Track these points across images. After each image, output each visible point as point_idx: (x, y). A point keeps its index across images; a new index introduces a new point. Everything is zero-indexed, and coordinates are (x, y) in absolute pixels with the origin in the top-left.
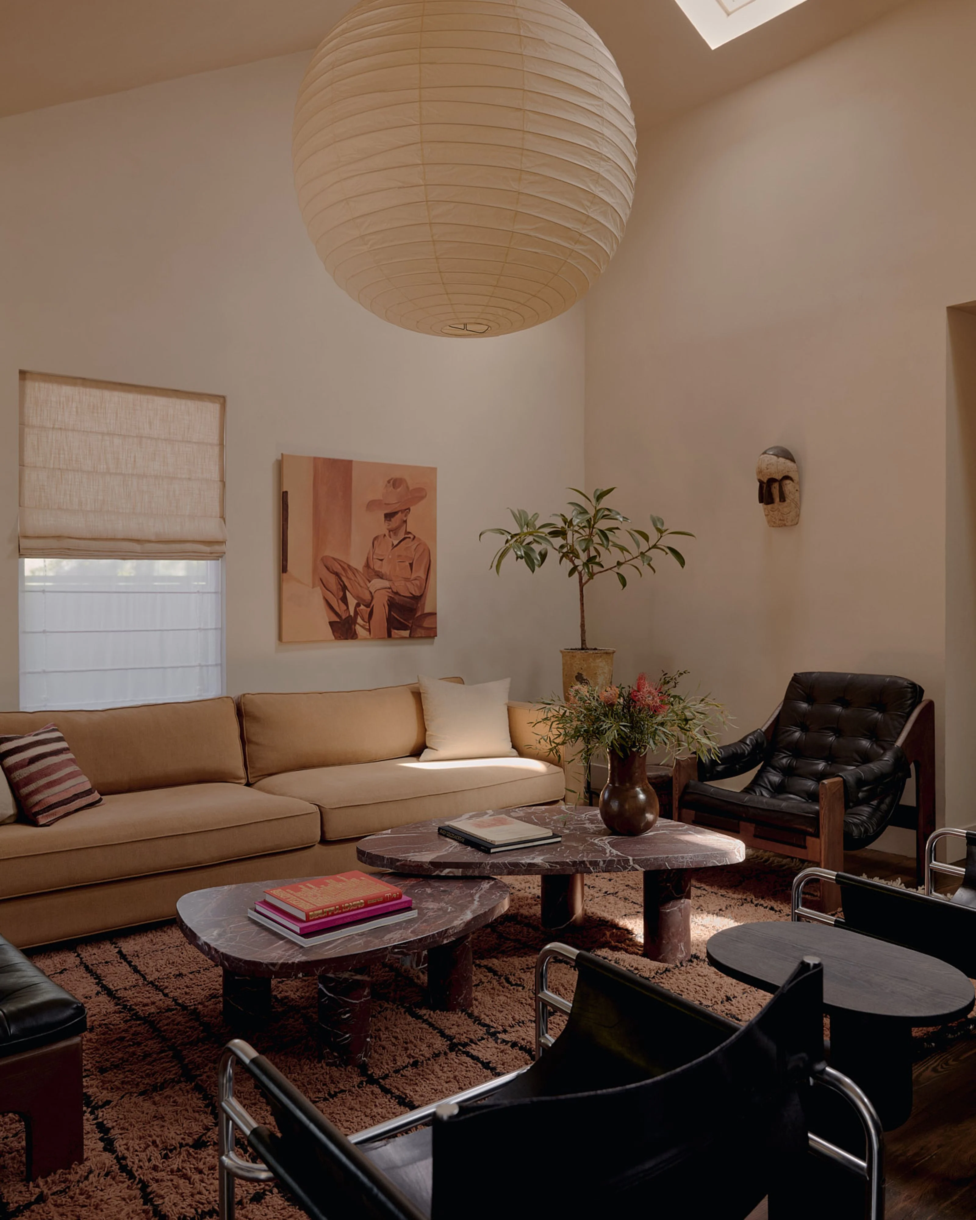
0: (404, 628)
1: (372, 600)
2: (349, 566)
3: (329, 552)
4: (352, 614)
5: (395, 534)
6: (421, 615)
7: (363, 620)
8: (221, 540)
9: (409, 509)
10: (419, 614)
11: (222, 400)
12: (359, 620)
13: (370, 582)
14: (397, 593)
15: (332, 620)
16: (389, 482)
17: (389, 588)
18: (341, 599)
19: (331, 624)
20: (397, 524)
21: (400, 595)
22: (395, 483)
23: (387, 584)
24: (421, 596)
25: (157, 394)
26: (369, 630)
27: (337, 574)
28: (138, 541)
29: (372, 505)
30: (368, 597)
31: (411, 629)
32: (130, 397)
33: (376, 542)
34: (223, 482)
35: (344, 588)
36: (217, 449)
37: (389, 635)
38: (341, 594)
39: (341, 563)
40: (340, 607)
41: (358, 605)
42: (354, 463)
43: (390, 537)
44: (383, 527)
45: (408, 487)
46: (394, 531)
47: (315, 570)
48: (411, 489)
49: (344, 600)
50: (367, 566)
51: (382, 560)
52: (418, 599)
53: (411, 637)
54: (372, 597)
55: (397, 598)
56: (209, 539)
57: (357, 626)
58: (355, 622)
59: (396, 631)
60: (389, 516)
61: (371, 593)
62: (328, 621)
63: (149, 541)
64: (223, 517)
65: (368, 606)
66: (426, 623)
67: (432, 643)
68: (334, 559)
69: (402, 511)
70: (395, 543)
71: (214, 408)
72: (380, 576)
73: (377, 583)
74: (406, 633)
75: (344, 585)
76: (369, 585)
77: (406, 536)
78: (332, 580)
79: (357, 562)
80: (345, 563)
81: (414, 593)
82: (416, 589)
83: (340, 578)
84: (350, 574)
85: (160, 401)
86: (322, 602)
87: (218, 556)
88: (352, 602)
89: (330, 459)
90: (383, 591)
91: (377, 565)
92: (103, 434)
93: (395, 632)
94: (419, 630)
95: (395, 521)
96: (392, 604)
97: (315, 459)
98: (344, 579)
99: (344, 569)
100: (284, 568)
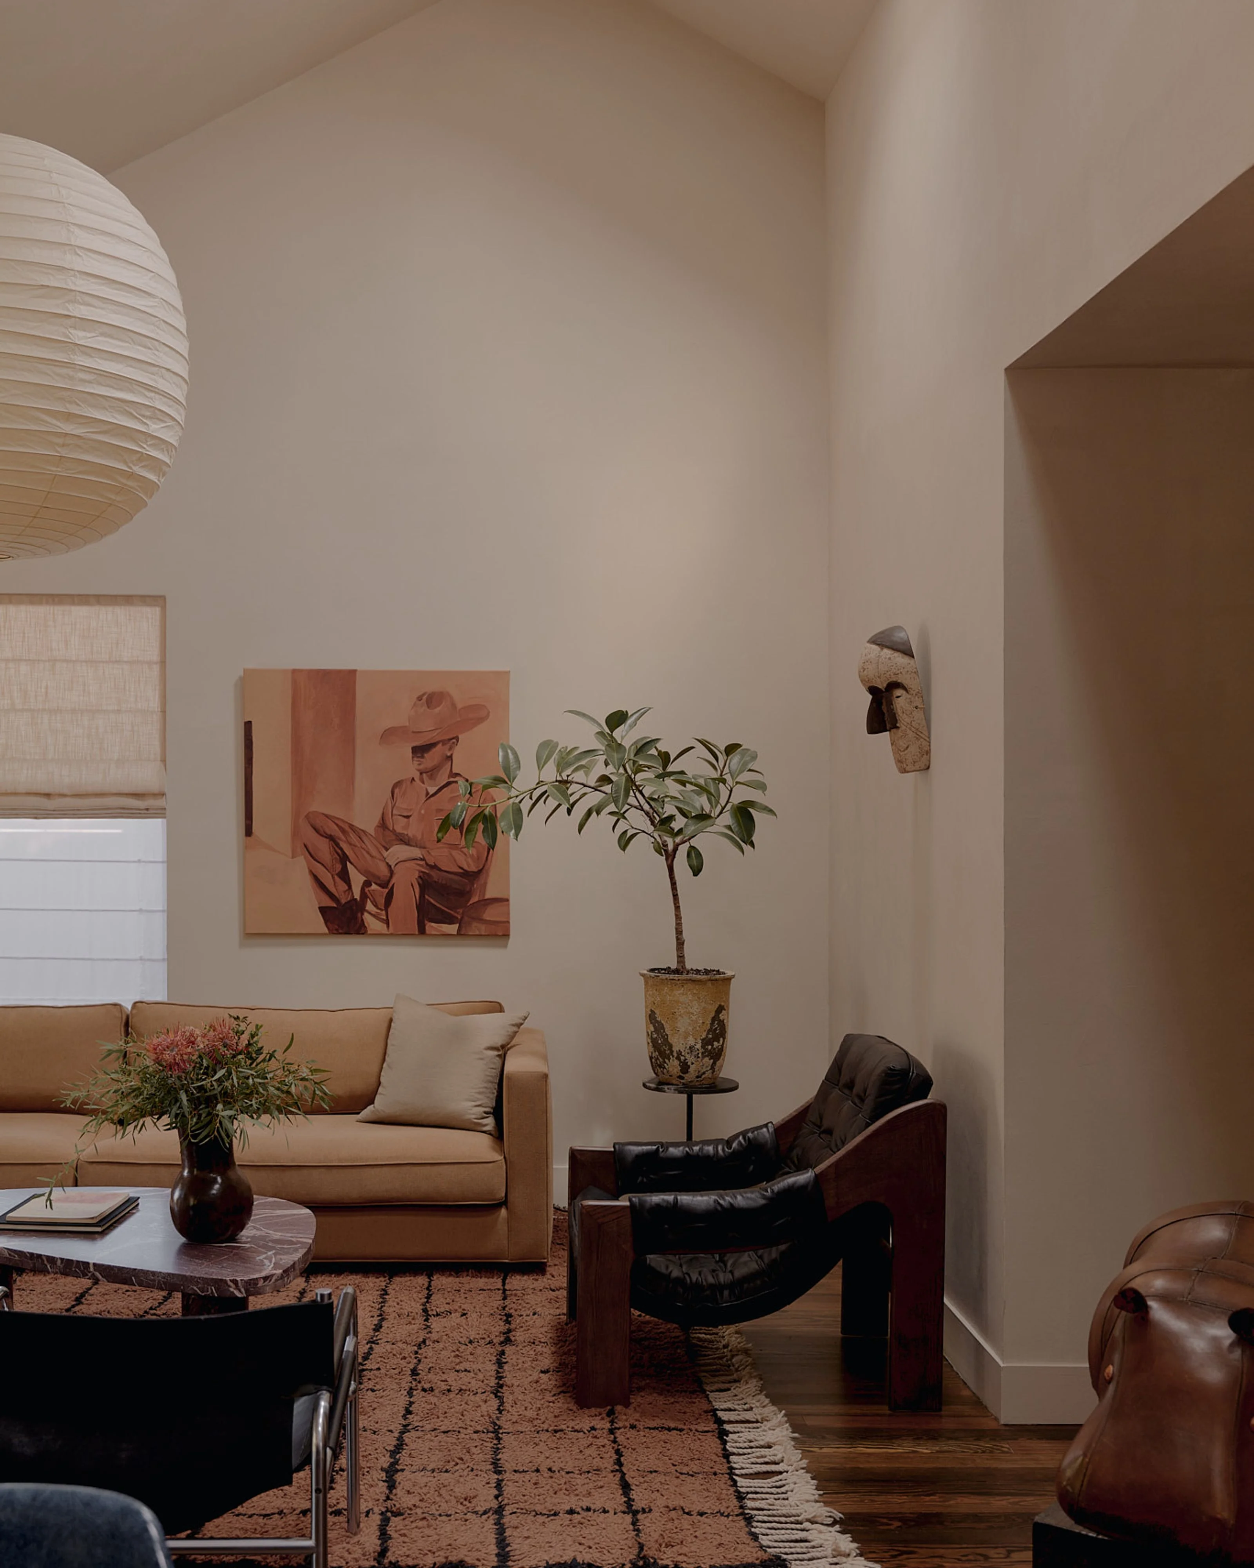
0: (449, 920)
1: (391, 877)
2: (351, 826)
3: (318, 806)
4: (357, 896)
5: (432, 777)
6: (479, 901)
7: (376, 906)
8: (156, 790)
9: (457, 738)
10: (475, 899)
11: (157, 600)
12: (369, 906)
13: (387, 850)
14: (434, 867)
15: (323, 905)
16: (420, 698)
17: (421, 860)
18: (338, 875)
19: (323, 910)
20: (436, 762)
21: (440, 870)
22: (431, 700)
23: (417, 852)
24: (480, 871)
25: (73, 603)
26: (387, 922)
27: (331, 838)
28: (48, 795)
29: (389, 735)
30: (384, 871)
31: (460, 922)
32: (41, 610)
33: (397, 791)
34: (164, 712)
35: (344, 859)
36: (156, 669)
37: (422, 931)
38: (339, 867)
39: (336, 821)
40: (338, 887)
41: (367, 884)
42: (358, 674)
43: (423, 783)
44: (410, 768)
45: (454, 705)
46: (431, 773)
47: (296, 833)
48: (459, 706)
49: (344, 876)
50: (383, 825)
51: (408, 817)
52: (474, 876)
53: (459, 934)
54: (392, 873)
55: (434, 874)
56: (139, 790)
57: (366, 914)
58: (363, 909)
59: (433, 924)
60: (419, 751)
61: (390, 866)
62: (317, 907)
63: (64, 796)
64: (164, 761)
65: (383, 885)
66: (490, 914)
67: (505, 946)
68: (327, 816)
69: (444, 742)
70: (431, 791)
71: (152, 613)
72: (404, 840)
73: (399, 852)
74: (453, 929)
75: (344, 853)
76: (385, 854)
77: (452, 779)
78: (323, 848)
79: (367, 820)
80: (343, 821)
81: (466, 867)
82: (470, 860)
83: (338, 845)
84: (353, 838)
85: (80, 612)
86: (309, 881)
87: (159, 813)
88: (357, 879)
89: (318, 672)
90: (412, 864)
91: (399, 826)
92: (7, 661)
93: (431, 927)
94: (475, 924)
95: (431, 759)
96: (426, 884)
97: (294, 671)
98: (343, 845)
99: (343, 831)
100: (249, 832)
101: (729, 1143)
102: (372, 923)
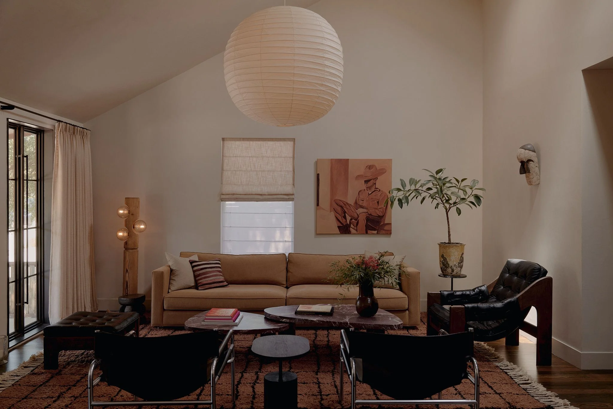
0: (375, 230)
1: (358, 218)
2: (347, 203)
3: (338, 197)
4: (348, 223)
5: (370, 189)
6: (383, 224)
7: (354, 226)
8: (292, 193)
9: (377, 178)
10: (382, 224)
11: (293, 140)
12: (352, 226)
13: (357, 210)
14: (370, 215)
15: (339, 225)
16: (367, 167)
17: (367, 212)
18: (343, 217)
19: (339, 227)
20: (371, 185)
21: (372, 215)
22: (370, 167)
23: (365, 210)
24: (383, 216)
25: (269, 141)
26: (357, 230)
27: (341, 207)
28: (261, 195)
29: (358, 177)
30: (356, 216)
31: (378, 230)
32: (259, 143)
33: (360, 193)
34: (294, 171)
35: (345, 212)
36: (292, 159)
37: (367, 233)
38: (343, 215)
39: (343, 202)
40: (343, 221)
41: (351, 219)
42: (349, 160)
43: (367, 191)
44: (364, 186)
45: (376, 169)
46: (369, 188)
47: (331, 205)
48: (378, 169)
49: (345, 217)
50: (356, 203)
51: (363, 200)
52: (382, 217)
53: (377, 233)
54: (358, 216)
55: (370, 217)
56: (288, 193)
57: (351, 228)
58: (350, 227)
59: (370, 231)
60: (366, 182)
61: (358, 214)
62: (337, 226)
63: (266, 195)
64: (294, 185)
65: (356, 220)
66: (386, 228)
67: (390, 237)
68: (340, 200)
69: (373, 179)
70: (370, 193)
71: (291, 143)
72: (362, 207)
73: (360, 210)
74: (376, 232)
75: (345, 211)
76: (357, 211)
77: (376, 190)
78: (339, 209)
79: (351, 201)
80: (344, 201)
81: (379, 215)
82: (380, 213)
83: (343, 208)
84: (348, 207)
85: (271, 143)
86: (334, 219)
87: (292, 200)
88: (348, 218)
89: (338, 159)
90: (364, 214)
91: (361, 203)
92: (250, 157)
93: (369, 231)
94: (382, 231)
95: (370, 184)
96: (368, 219)
97: (331, 159)
98: (345, 209)
99: (345, 205)
100: (318, 205)
101: (474, 290)
102: (352, 231)
